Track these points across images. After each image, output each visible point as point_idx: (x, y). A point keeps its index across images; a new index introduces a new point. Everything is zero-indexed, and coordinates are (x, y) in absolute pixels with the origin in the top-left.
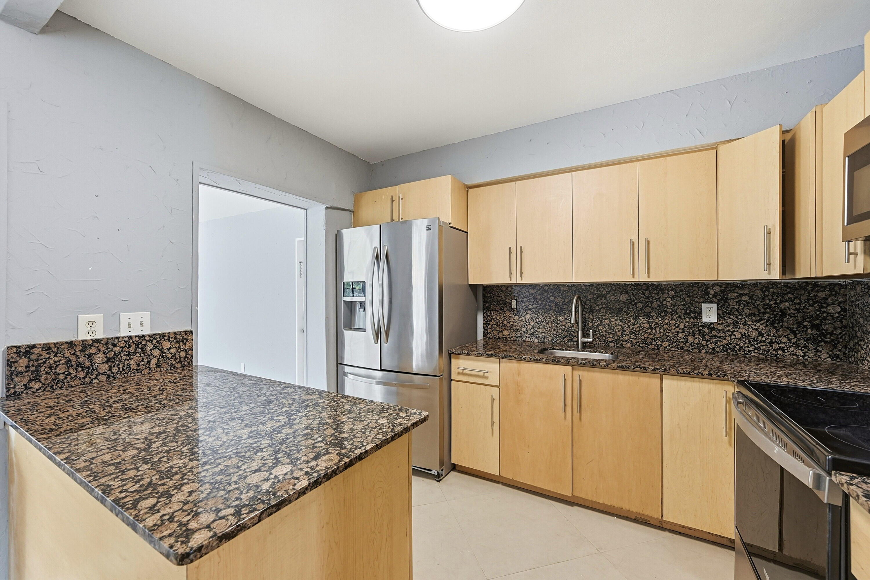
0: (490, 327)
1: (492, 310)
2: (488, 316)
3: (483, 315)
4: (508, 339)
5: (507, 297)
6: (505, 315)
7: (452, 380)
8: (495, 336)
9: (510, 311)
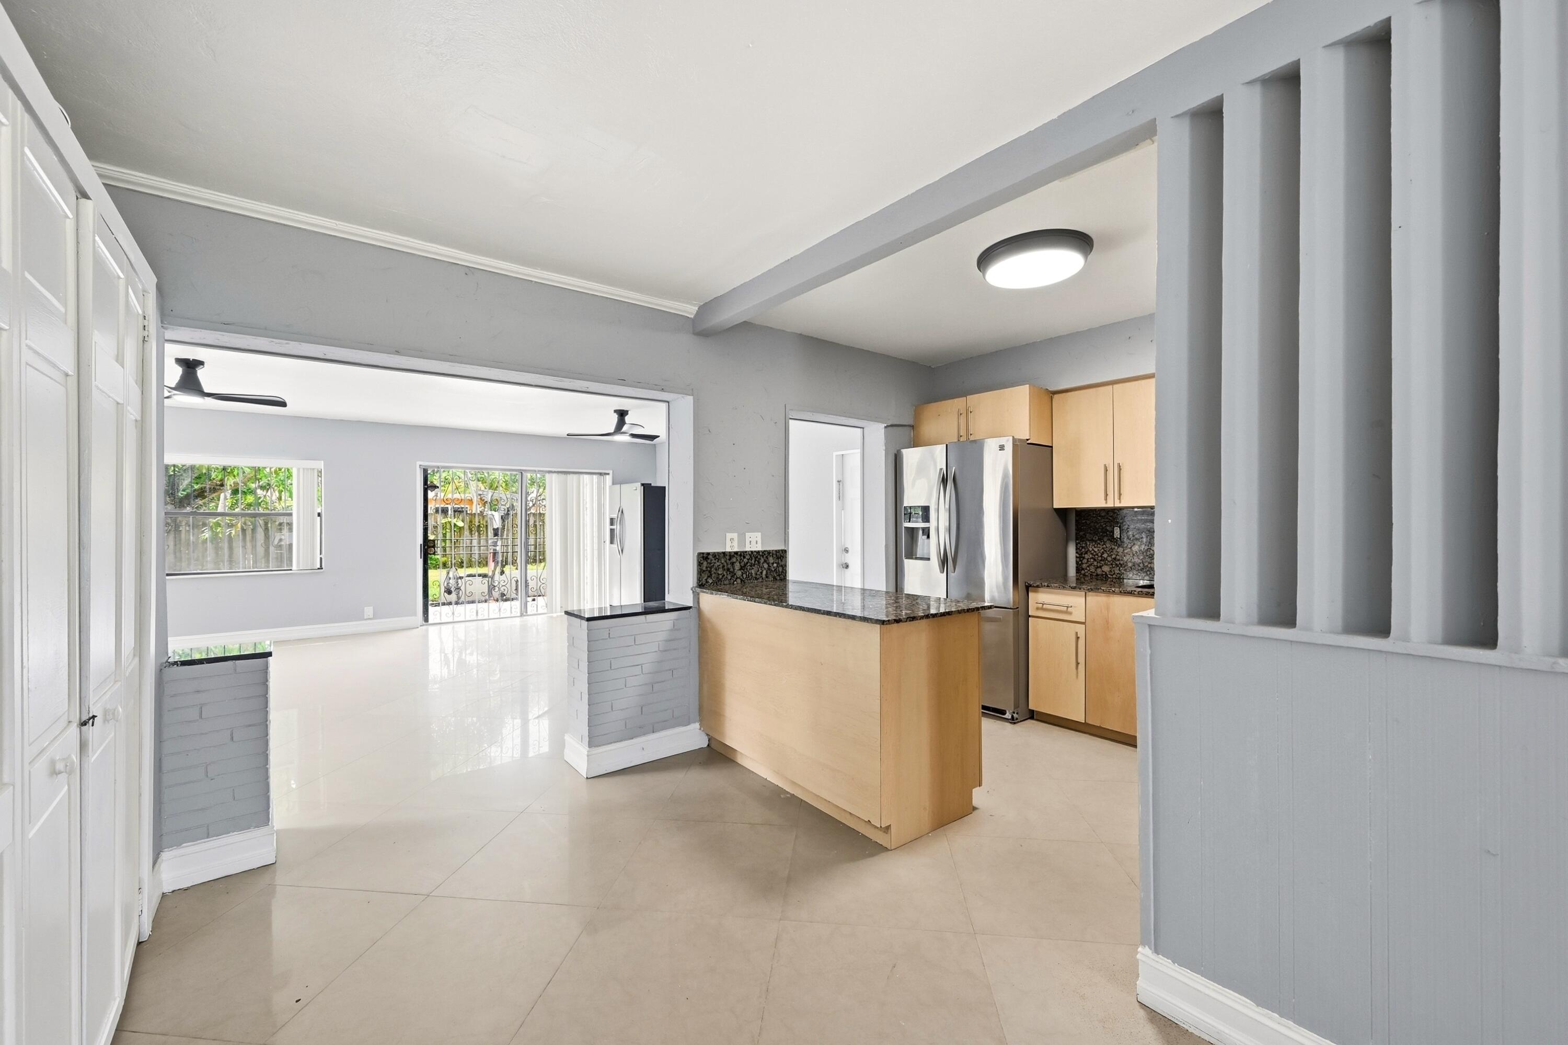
0: (1085, 561)
1: (1089, 540)
2: (1083, 547)
3: (1076, 547)
4: (1109, 576)
5: (1108, 524)
6: (1104, 546)
7: (1030, 616)
8: (1091, 572)
9: (1111, 541)
